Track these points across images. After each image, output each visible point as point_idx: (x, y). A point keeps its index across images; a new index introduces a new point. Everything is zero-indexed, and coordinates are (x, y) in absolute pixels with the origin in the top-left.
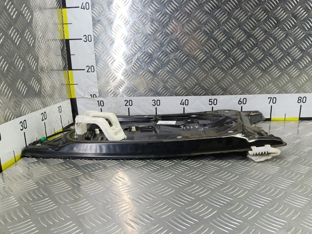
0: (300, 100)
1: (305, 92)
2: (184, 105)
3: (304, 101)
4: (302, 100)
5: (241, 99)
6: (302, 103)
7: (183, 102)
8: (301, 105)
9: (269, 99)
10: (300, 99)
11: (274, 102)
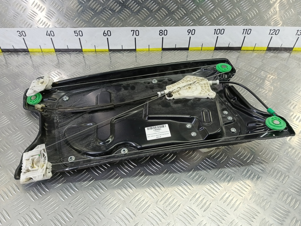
1: (165, 26)
2: (51, 36)
3: (165, 34)
4: (163, 33)
5: (105, 31)
6: (163, 36)
7: (49, 33)
8: (163, 38)
9: (132, 31)
10: (161, 31)
11: (137, 34)
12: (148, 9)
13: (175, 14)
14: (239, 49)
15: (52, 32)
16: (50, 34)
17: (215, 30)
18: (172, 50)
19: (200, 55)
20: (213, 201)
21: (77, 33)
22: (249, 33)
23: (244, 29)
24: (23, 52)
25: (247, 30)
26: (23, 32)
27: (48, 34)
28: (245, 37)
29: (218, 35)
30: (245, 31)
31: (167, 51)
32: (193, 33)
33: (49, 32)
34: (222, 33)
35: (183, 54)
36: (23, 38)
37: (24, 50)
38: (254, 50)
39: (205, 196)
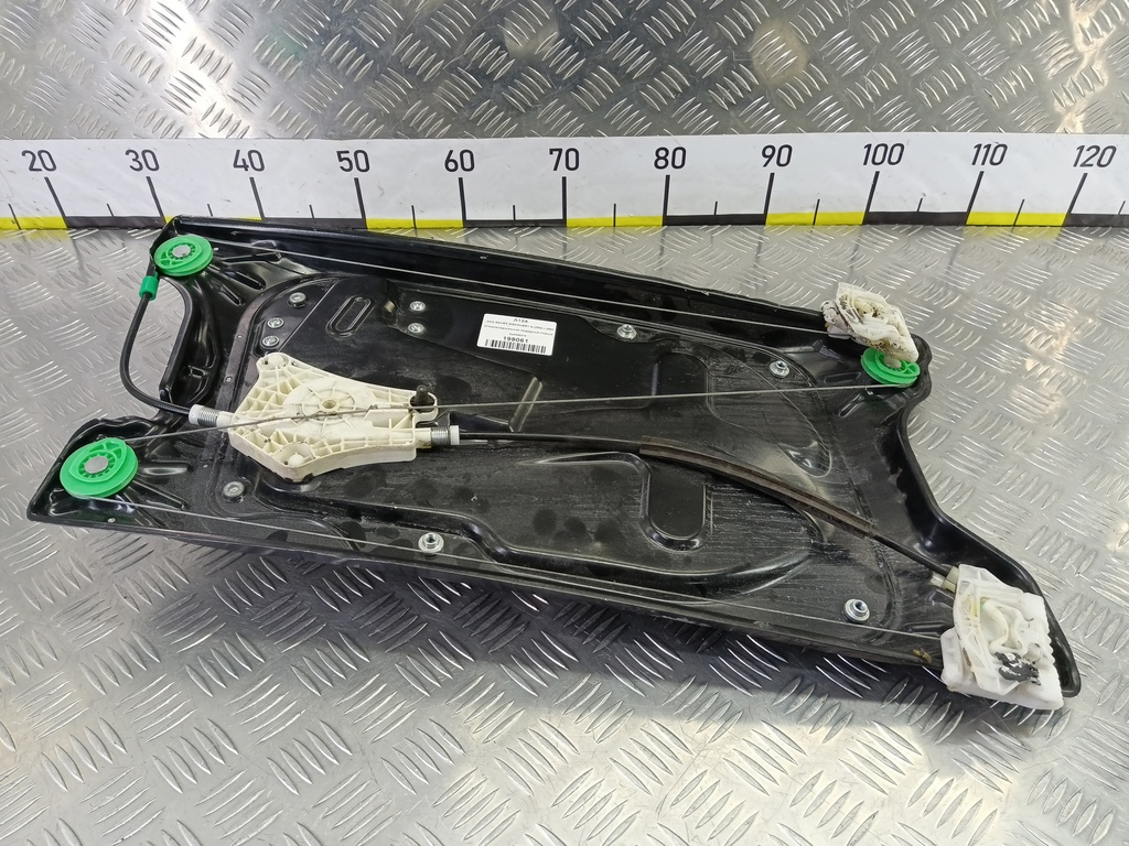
0: (664, 158)
1: (680, 131)
2: (250, 168)
3: (678, 162)
4: (670, 158)
5: (451, 152)
6: (669, 170)
7: (244, 160)
8: (668, 177)
9: (551, 153)
10: (662, 153)
11: (572, 165)
12: (614, 69)
13: (716, 90)
14: (957, 220)
15: (254, 156)
16: (248, 163)
17: (869, 146)
18: (702, 225)
19: (808, 242)
20: (883, 805)
21: (348, 159)
22: (996, 160)
23: (979, 146)
24: (144, 228)
25: (988, 147)
26: (148, 155)
27: (240, 163)
28: (982, 173)
29: (877, 168)
30: (983, 151)
31: (681, 228)
32: (783, 160)
33: (244, 155)
34: (894, 160)
35: (743, 237)
36: (149, 179)
37: (148, 223)
38: (1014, 225)
39: (852, 784)
